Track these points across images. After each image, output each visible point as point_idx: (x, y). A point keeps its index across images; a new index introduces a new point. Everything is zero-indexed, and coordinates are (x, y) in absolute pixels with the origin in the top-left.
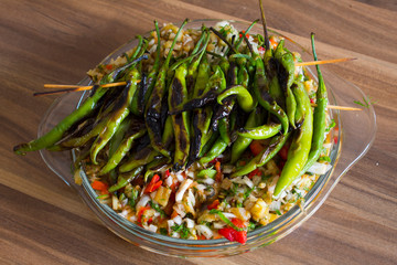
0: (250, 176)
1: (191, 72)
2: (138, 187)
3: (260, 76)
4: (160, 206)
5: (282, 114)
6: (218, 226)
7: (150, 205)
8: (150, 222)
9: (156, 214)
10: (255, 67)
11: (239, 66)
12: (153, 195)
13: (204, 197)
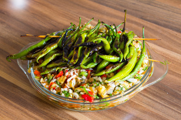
0: (102, 77)
1: (88, 36)
2: (53, 75)
3: (117, 40)
4: (60, 83)
5: (120, 53)
6: (82, 93)
7: (56, 82)
8: (54, 89)
9: (58, 86)
10: (115, 37)
11: (109, 36)
12: (58, 79)
13: (80, 83)
